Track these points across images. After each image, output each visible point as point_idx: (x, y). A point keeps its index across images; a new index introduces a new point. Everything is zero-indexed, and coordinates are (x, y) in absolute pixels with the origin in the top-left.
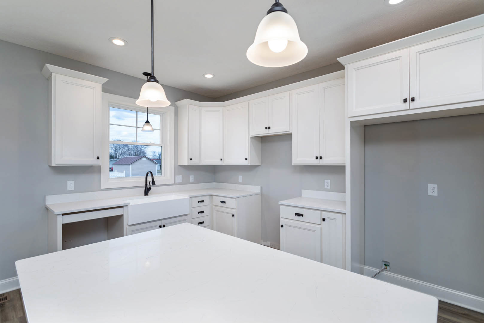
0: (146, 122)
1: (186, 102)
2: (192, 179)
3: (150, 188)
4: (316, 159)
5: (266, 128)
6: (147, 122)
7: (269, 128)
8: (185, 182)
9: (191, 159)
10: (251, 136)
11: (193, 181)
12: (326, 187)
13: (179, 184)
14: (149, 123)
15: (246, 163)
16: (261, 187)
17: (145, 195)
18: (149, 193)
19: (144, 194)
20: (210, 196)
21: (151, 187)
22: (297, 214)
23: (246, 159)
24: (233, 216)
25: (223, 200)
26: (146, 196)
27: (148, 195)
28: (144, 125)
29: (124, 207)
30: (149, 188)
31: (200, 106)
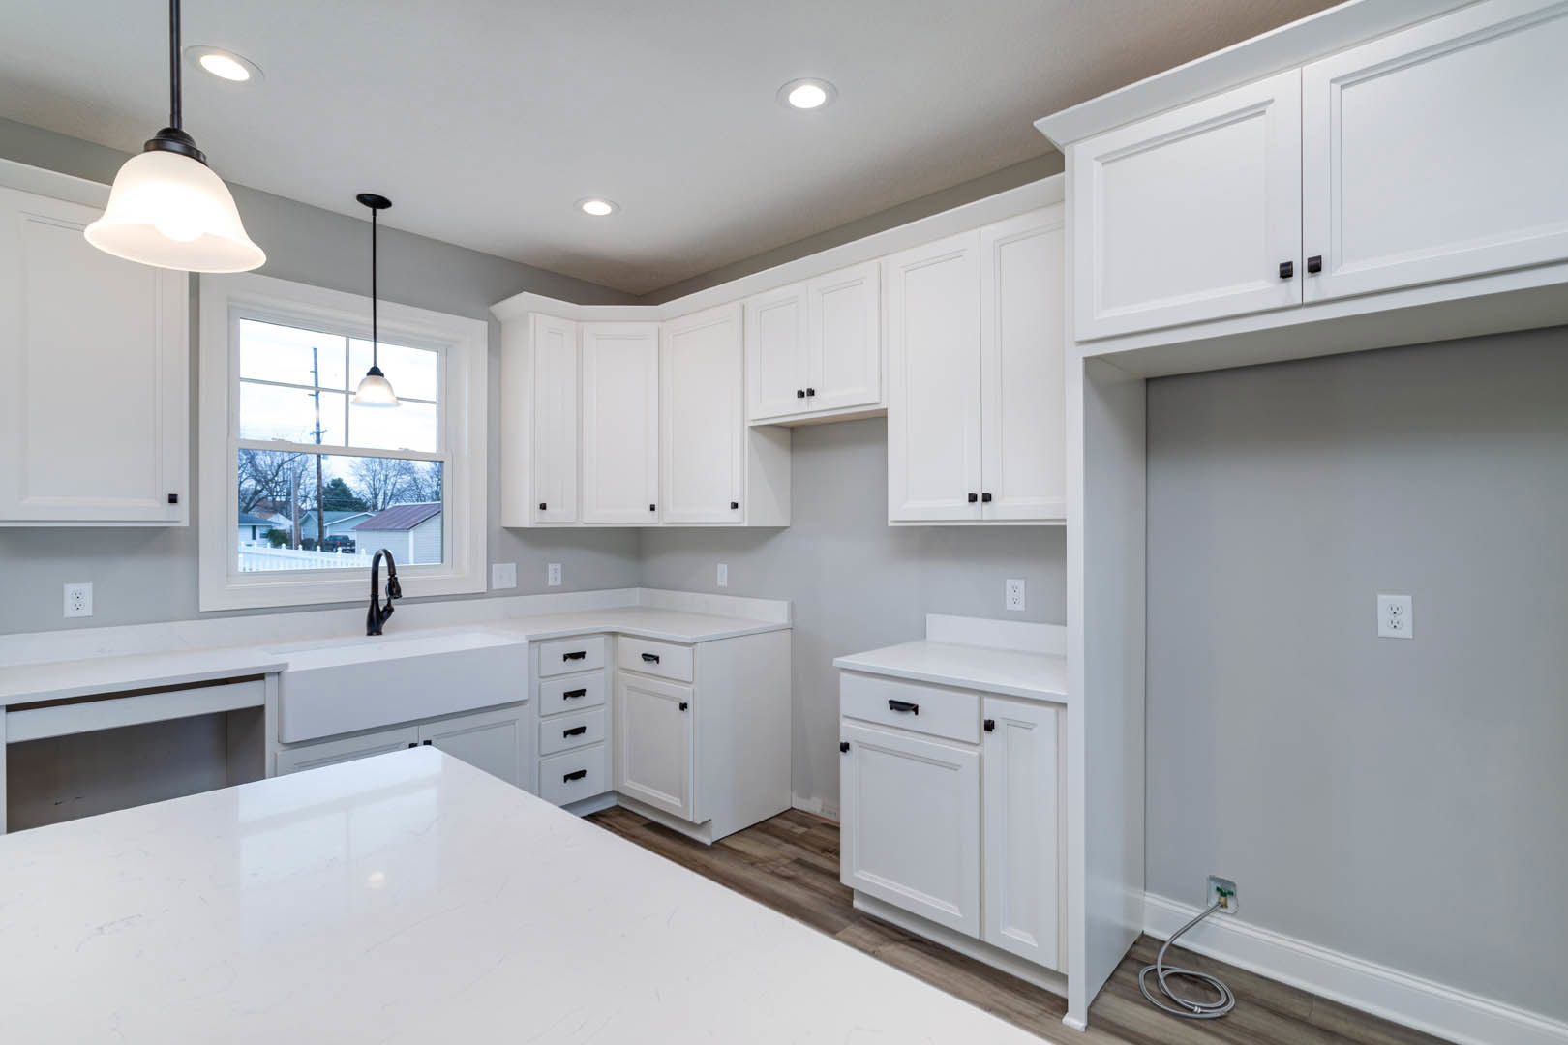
0: (369, 374)
1: (525, 303)
2: (554, 574)
3: (389, 610)
4: (970, 501)
5: (801, 394)
6: (375, 372)
7: (811, 393)
8: (530, 586)
9: (543, 507)
10: (752, 424)
11: (559, 583)
12: (1010, 606)
13: (505, 593)
14: (382, 375)
15: (733, 519)
16: (793, 607)
17: (370, 634)
18: (385, 627)
19: (365, 631)
20: (610, 638)
21: (395, 607)
22: (896, 705)
23: (735, 506)
24: (683, 707)
25: (652, 648)
26: (375, 638)
27: (379, 633)
28: (362, 382)
29: (267, 679)
30: (385, 608)
31: (579, 321)
